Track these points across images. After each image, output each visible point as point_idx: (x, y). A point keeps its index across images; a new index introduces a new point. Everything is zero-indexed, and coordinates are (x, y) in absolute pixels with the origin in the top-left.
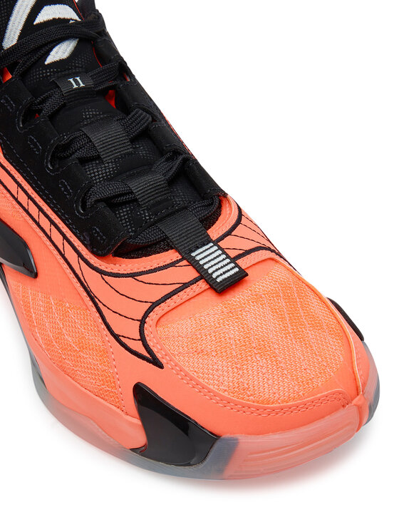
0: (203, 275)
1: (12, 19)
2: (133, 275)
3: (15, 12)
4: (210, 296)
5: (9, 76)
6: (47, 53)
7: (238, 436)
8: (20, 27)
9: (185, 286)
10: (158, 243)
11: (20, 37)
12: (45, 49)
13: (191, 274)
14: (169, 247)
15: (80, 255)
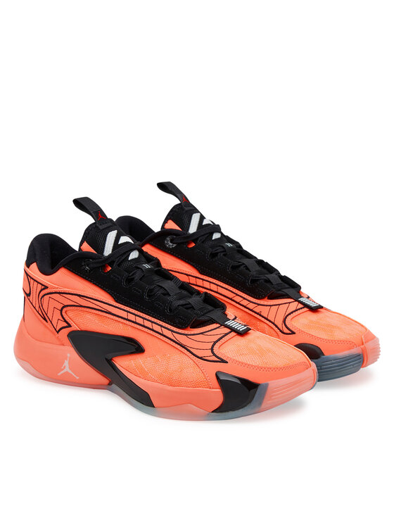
0: (233, 330)
1: (107, 242)
2: (202, 333)
3: (107, 240)
4: (238, 338)
5: (109, 268)
6: (129, 255)
7: (269, 382)
8: (112, 245)
9: (226, 334)
10: (208, 321)
11: (113, 250)
12: (127, 254)
13: (227, 330)
14: (213, 323)
15: (172, 331)
